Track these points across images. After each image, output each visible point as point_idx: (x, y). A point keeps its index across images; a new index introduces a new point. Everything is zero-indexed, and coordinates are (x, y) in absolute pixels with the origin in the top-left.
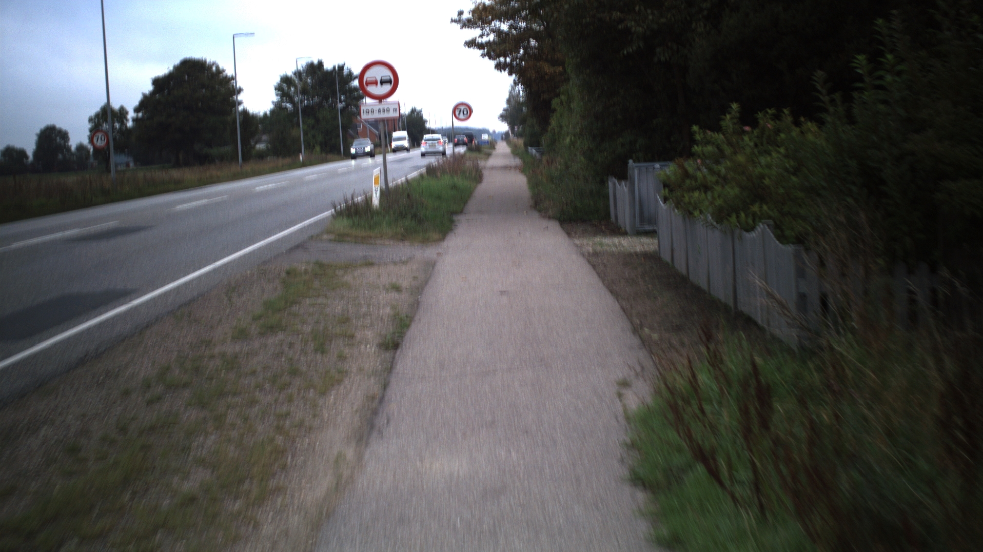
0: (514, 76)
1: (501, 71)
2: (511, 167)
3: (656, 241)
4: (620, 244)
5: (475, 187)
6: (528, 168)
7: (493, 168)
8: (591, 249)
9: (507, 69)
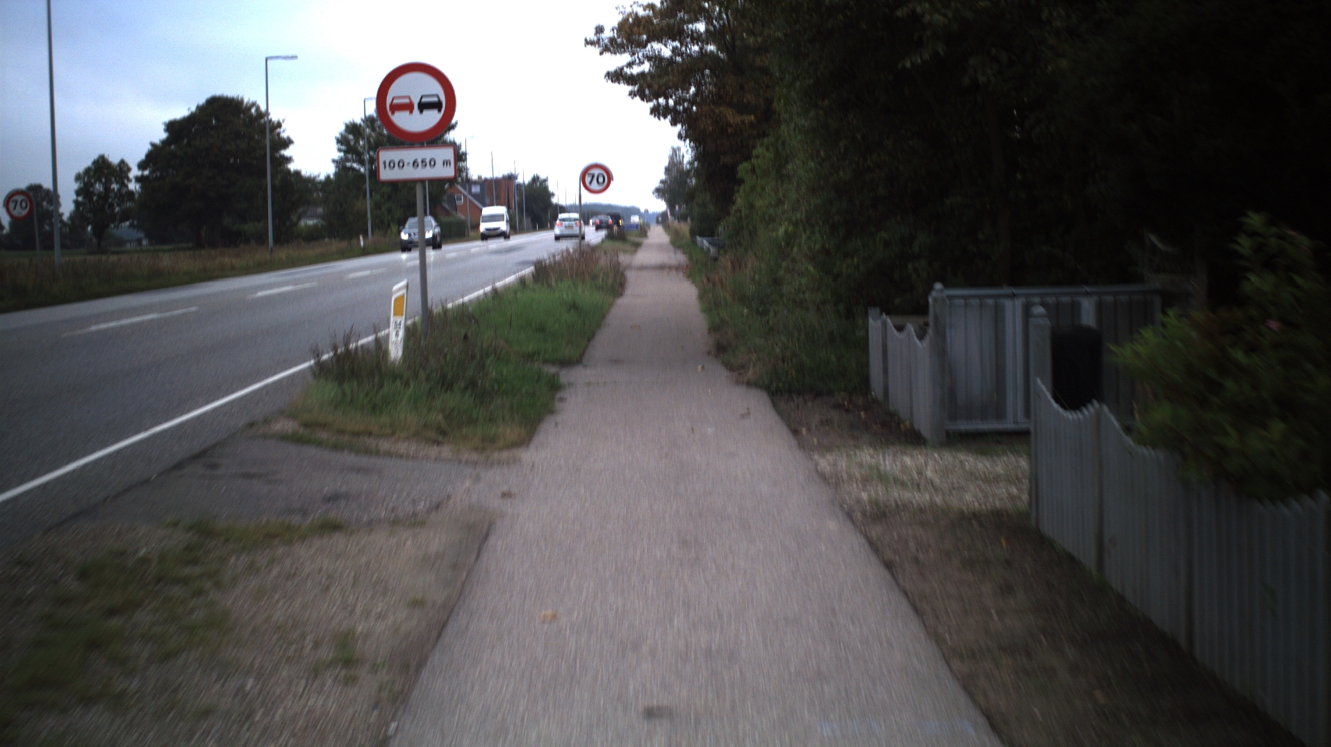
0: (679, 126)
1: (659, 119)
2: (670, 268)
5: (611, 305)
6: (699, 270)
7: (642, 268)
9: (669, 117)
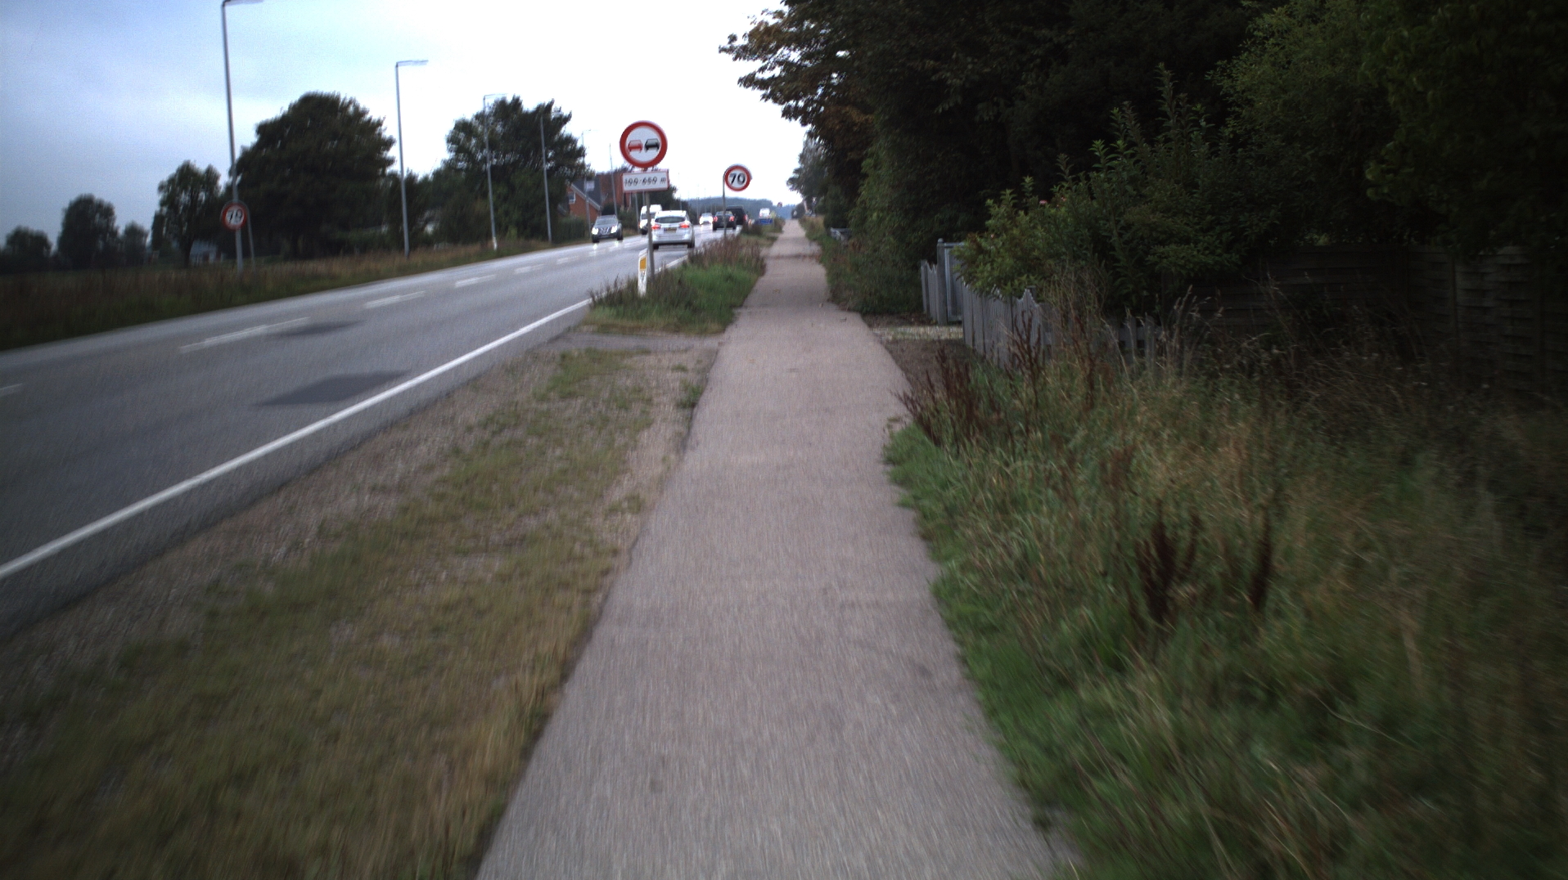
0: (809, 126)
1: (790, 119)
2: (805, 256)
3: (962, 329)
4: (925, 333)
5: (756, 281)
6: (829, 256)
7: (778, 257)
8: (890, 338)
9: (800, 118)
